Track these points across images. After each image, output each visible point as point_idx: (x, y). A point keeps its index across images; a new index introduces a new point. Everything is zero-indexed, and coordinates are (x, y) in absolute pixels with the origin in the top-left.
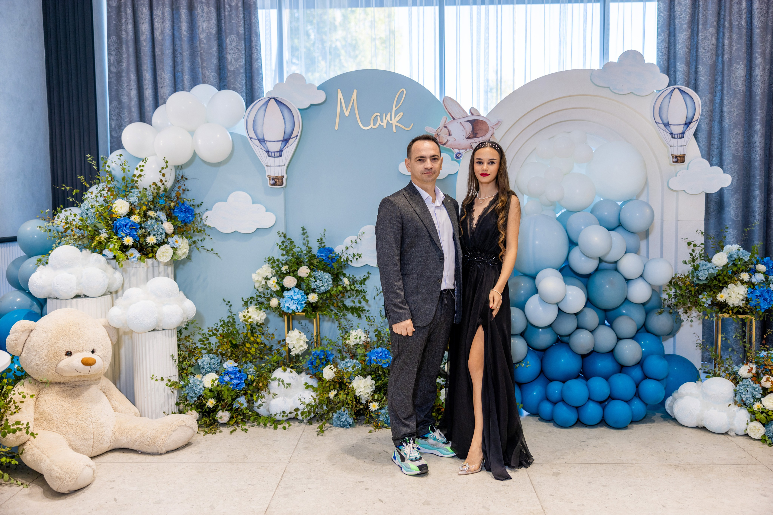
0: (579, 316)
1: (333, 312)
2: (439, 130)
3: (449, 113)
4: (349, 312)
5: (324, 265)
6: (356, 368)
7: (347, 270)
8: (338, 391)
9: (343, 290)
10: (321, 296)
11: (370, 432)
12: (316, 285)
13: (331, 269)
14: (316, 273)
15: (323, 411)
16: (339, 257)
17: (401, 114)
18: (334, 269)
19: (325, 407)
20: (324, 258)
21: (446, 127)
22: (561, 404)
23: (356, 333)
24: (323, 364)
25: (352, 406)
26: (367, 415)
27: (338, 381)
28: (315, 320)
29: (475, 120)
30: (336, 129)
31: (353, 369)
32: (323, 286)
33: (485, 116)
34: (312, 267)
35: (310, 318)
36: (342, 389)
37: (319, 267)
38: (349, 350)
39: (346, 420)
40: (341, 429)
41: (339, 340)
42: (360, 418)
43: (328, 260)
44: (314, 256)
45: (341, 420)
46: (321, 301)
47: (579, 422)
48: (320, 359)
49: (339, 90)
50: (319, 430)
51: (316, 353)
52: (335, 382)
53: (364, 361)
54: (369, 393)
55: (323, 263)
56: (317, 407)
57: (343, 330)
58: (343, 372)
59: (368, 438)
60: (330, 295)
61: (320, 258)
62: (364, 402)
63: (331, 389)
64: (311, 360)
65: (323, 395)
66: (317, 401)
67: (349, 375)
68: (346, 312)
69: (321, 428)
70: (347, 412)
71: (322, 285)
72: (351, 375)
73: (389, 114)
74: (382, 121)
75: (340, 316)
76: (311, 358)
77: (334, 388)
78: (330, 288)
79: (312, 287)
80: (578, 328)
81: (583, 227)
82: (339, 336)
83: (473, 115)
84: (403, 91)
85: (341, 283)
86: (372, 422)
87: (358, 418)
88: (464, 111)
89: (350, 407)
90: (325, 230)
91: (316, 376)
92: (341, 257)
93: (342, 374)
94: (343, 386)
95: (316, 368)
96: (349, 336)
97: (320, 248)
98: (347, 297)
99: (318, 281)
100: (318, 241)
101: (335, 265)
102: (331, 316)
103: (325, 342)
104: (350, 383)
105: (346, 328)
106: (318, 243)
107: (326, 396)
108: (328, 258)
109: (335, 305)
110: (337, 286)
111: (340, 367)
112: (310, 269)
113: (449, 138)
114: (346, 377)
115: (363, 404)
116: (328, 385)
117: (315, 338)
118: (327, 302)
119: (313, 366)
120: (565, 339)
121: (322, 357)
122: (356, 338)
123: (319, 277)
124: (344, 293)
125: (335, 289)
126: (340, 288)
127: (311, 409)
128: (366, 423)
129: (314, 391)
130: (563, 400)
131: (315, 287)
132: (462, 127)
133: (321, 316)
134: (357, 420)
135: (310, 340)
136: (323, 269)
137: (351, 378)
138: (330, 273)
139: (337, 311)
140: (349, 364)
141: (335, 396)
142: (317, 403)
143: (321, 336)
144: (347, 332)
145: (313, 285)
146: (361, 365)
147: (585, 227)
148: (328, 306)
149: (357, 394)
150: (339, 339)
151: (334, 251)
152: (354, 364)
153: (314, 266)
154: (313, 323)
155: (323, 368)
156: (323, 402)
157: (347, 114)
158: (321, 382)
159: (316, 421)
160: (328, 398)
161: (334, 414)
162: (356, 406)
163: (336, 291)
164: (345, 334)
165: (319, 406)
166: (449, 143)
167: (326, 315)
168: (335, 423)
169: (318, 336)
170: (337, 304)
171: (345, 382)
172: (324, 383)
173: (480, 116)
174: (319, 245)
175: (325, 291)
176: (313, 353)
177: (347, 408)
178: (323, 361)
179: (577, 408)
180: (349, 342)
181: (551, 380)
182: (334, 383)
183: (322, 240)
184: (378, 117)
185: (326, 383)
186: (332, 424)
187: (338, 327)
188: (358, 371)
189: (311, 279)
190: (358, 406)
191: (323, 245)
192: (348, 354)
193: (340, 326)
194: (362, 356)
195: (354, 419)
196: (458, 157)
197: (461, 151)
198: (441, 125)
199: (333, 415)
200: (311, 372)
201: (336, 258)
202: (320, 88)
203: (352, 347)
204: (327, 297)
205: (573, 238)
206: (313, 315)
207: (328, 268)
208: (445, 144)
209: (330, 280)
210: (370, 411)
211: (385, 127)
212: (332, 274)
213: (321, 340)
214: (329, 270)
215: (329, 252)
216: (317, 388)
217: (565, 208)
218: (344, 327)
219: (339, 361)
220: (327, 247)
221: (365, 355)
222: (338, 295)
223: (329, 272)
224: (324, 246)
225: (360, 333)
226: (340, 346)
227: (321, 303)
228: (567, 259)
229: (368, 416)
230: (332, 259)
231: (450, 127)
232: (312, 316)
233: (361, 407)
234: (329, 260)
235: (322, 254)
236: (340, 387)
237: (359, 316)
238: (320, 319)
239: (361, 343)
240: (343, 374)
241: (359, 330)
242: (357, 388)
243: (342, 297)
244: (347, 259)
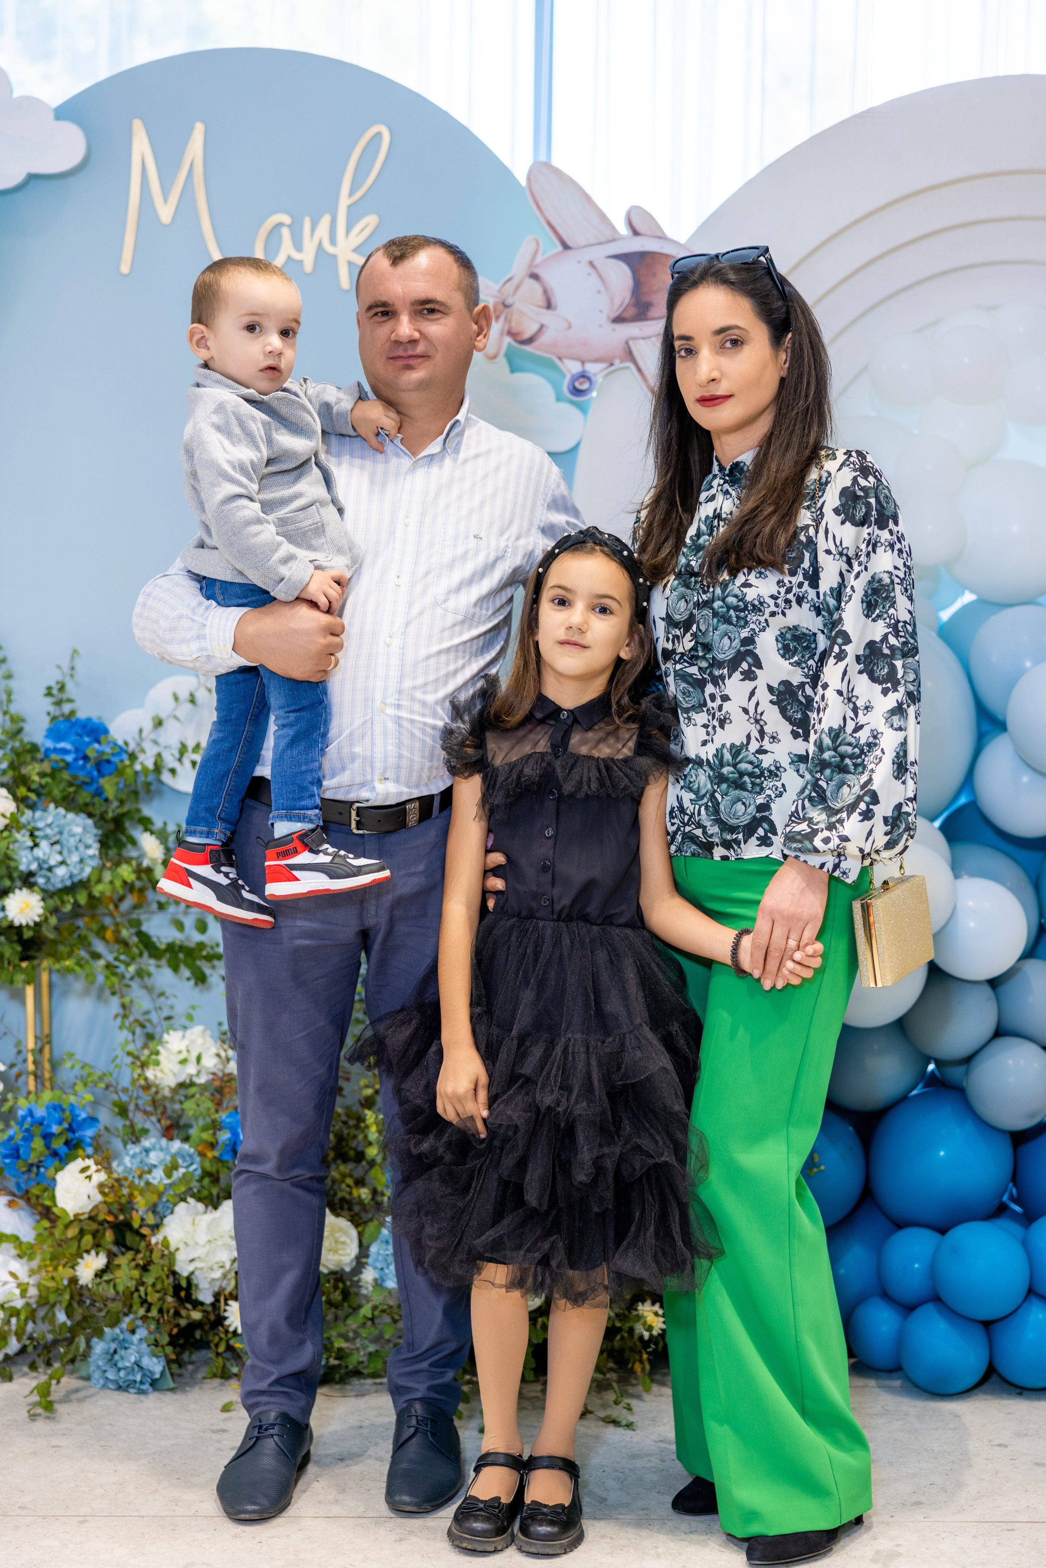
0: (1006, 989)
1: (102, 963)
2: (510, 287)
3: (549, 224)
4: (164, 962)
5: (71, 784)
6: (182, 1171)
7: (156, 803)
8: (111, 1256)
9: (139, 878)
10: (54, 902)
11: (226, 1408)
12: (37, 859)
13: (97, 800)
14: (38, 814)
15: (52, 1331)
16: (125, 757)
17: (371, 220)
18: (106, 800)
19: (61, 1317)
20: (69, 758)
21: (535, 276)
22: (929, 1312)
23: (186, 1042)
24: (55, 1154)
25: (160, 1311)
26: (217, 1345)
27: (110, 1219)
28: (30, 991)
29: (643, 255)
30: (125, 269)
31: (169, 1175)
32: (63, 863)
33: (683, 240)
34: (22, 791)
35: (12, 982)
36: (129, 1249)
37: (50, 793)
38: (157, 1103)
39: (137, 1364)
40: (122, 1396)
41: (119, 1067)
42: (194, 1357)
43: (83, 767)
44: (34, 748)
45: (120, 1365)
46: (53, 921)
47: (994, 1378)
48: (47, 1137)
49: (138, 127)
50: (36, 1398)
51: (31, 1113)
52: (101, 1223)
53: (212, 1146)
54: (228, 1265)
55: (66, 775)
56: (32, 1315)
57: (138, 1030)
58: (132, 1186)
59: (215, 1428)
60: (91, 896)
61: (54, 756)
62: (206, 1297)
63: (84, 1247)
64: (11, 1138)
65: (55, 1269)
66: (33, 1292)
67: (154, 1198)
68: (152, 962)
69: (44, 1391)
70: (142, 1333)
71: (59, 858)
72: (160, 1195)
73: (326, 221)
74: (298, 245)
75: (128, 976)
76: (11, 1132)
77: (97, 1246)
78: (88, 870)
79: (23, 868)
80: (999, 1033)
81: (1028, 664)
82: (119, 1052)
83: (636, 233)
84: (379, 135)
85: (134, 854)
86: (235, 1370)
87: (185, 1357)
88: (603, 217)
89: (154, 1313)
90: (75, 652)
91: (28, 1200)
92: (133, 757)
93: (125, 1191)
94: (130, 1238)
95: (29, 1171)
96: (157, 1053)
97: (54, 719)
98: (155, 906)
99: (44, 844)
100: (49, 693)
101: (109, 786)
102: (90, 978)
103: (67, 1074)
104: (156, 1227)
105: (149, 1021)
106: (49, 700)
107: (64, 1273)
108: (86, 758)
109: (109, 935)
110: (117, 864)
111: (120, 1169)
112: (16, 798)
113: (546, 317)
114: (141, 1203)
115: (202, 1304)
116: (72, 1232)
117: (30, 1058)
118: (80, 923)
119: (20, 1163)
120: (955, 1073)
121: (55, 1129)
122: (184, 1062)
123: (48, 831)
124: (142, 891)
125: (107, 876)
126: (126, 872)
127: (8, 1322)
128: (215, 1376)
129: (20, 1256)
130: (936, 1299)
131: (34, 867)
132: (594, 278)
133: (55, 978)
134: (180, 1364)
135: (12, 1066)
136: (64, 798)
137: (159, 1209)
138: (90, 815)
139: (116, 959)
140: (154, 1158)
141: (99, 1274)
142: (32, 1301)
143: (56, 1054)
144: (150, 1037)
145: (25, 861)
146: (198, 1159)
147: (1037, 662)
148: (83, 941)
149: (183, 1268)
150: (118, 1061)
151: (106, 731)
152: (174, 1156)
153: (29, 790)
154: (23, 1002)
155: (57, 1170)
156: (52, 1298)
157: (165, 213)
158: (46, 1224)
159: (26, 1369)
160: (74, 1280)
161: (95, 1340)
162: (177, 1314)
163: (111, 882)
164: (145, 1046)
165: (41, 1313)
166: (545, 338)
167: (69, 970)
168: (97, 1375)
169: (41, 1051)
170: (117, 932)
171: (136, 1224)
172: (60, 1225)
173: (662, 237)
174: (52, 709)
175: (68, 883)
176: (21, 1113)
177: (144, 1318)
178: (58, 1144)
179: (987, 1325)
180: (159, 1075)
181: (900, 1225)
182: (94, 1226)
183: (62, 688)
184: (285, 232)
185: (67, 1226)
186: (88, 1378)
187: (116, 1016)
188: (188, 1182)
189: (18, 836)
190: (183, 1312)
191: (67, 708)
192: (154, 1119)
193: (125, 1016)
194: (204, 1129)
195: (169, 1362)
196: (577, 392)
197: (591, 368)
198: (518, 268)
199: (89, 1346)
200: (11, 1185)
201: (115, 759)
202: (63, 112)
203: (167, 1093)
204: (76, 904)
205: (992, 702)
206: (22, 970)
207: (84, 797)
208: (530, 341)
209: (90, 840)
210: (227, 1332)
211: (308, 267)
212: (100, 820)
213: (55, 1065)
214: (86, 805)
215: (88, 735)
216: (31, 1246)
217: (972, 591)
218: (141, 1018)
219: (117, 1143)
220: (82, 715)
221: (216, 1126)
222: (122, 899)
223: (86, 810)
224: (73, 713)
225: (200, 1041)
226: (125, 1090)
227: (56, 928)
228: (969, 779)
229: (222, 1348)
230: (102, 765)
231: (552, 277)
232: (20, 977)
233: (196, 1315)
234: (89, 766)
235: (62, 745)
236: (120, 1242)
237: (200, 979)
238: (51, 986)
239: (202, 1080)
240: (131, 1195)
241: (198, 1029)
242: (182, 1246)
243: (135, 907)
244: (156, 764)
